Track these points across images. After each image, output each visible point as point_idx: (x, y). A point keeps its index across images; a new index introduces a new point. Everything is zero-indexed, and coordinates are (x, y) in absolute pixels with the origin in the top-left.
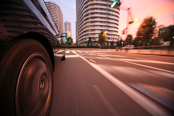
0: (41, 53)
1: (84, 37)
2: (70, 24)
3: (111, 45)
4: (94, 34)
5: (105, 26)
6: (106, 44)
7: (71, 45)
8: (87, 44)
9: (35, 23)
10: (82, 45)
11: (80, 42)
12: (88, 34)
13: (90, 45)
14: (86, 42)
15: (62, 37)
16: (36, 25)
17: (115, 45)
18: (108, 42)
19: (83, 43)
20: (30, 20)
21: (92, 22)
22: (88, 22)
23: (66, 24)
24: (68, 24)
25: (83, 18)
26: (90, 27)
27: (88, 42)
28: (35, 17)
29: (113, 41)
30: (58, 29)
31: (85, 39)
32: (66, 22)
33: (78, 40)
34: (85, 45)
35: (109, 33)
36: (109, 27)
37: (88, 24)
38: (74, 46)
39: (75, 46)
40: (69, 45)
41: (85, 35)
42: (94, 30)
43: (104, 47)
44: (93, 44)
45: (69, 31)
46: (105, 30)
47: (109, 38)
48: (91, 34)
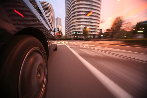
0: (38, 48)
1: (72, 31)
2: (60, 19)
3: (93, 37)
4: (80, 28)
5: (88, 22)
6: (89, 36)
7: (61, 37)
8: (74, 36)
9: (34, 21)
10: (70, 37)
11: (68, 35)
12: (75, 29)
13: (76, 37)
14: (73, 35)
15: (54, 31)
16: (35, 22)
17: (96, 38)
18: (91, 35)
19: (71, 36)
20: (31, 18)
21: (78, 19)
22: (75, 19)
23: (57, 19)
24: (58, 20)
25: (71, 15)
26: (76, 22)
27: (75, 35)
28: (34, 16)
29: (95, 34)
30: (51, 23)
31: (73, 32)
32: (57, 18)
33: (67, 33)
34: (72, 37)
35: (92, 27)
36: (92, 22)
37: (75, 21)
38: (63, 38)
39: (65, 38)
40: (60, 37)
41: (73, 29)
42: (80, 25)
43: (87, 39)
44: (79, 36)
45: (59, 25)
46: (88, 25)
47: (91, 32)
48: (77, 28)
